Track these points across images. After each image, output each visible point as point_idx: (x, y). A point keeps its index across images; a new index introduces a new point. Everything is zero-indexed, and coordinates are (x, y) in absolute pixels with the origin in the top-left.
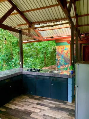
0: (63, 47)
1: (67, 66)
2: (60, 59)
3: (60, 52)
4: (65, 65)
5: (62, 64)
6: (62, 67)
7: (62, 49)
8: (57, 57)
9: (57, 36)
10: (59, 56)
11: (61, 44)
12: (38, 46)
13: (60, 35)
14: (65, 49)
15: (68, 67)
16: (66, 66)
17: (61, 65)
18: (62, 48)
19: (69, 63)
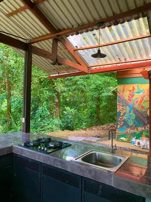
0: (133, 87)
1: (140, 129)
2: (125, 113)
3: (127, 98)
4: (136, 127)
5: (131, 123)
6: (129, 130)
7: (130, 91)
8: (119, 108)
9: (119, 60)
10: (123, 106)
11: (129, 81)
12: (84, 86)
13: (125, 60)
14: (137, 93)
15: (143, 131)
16: (137, 130)
17: (128, 126)
18: (131, 89)
19: (146, 122)
